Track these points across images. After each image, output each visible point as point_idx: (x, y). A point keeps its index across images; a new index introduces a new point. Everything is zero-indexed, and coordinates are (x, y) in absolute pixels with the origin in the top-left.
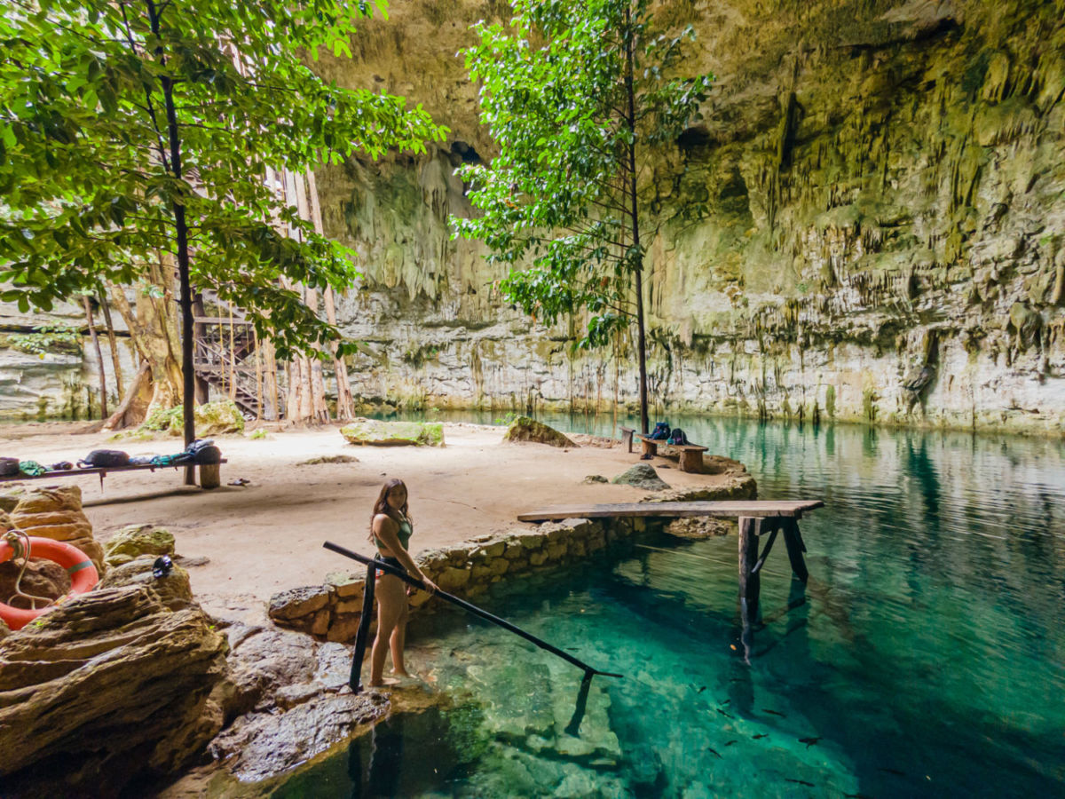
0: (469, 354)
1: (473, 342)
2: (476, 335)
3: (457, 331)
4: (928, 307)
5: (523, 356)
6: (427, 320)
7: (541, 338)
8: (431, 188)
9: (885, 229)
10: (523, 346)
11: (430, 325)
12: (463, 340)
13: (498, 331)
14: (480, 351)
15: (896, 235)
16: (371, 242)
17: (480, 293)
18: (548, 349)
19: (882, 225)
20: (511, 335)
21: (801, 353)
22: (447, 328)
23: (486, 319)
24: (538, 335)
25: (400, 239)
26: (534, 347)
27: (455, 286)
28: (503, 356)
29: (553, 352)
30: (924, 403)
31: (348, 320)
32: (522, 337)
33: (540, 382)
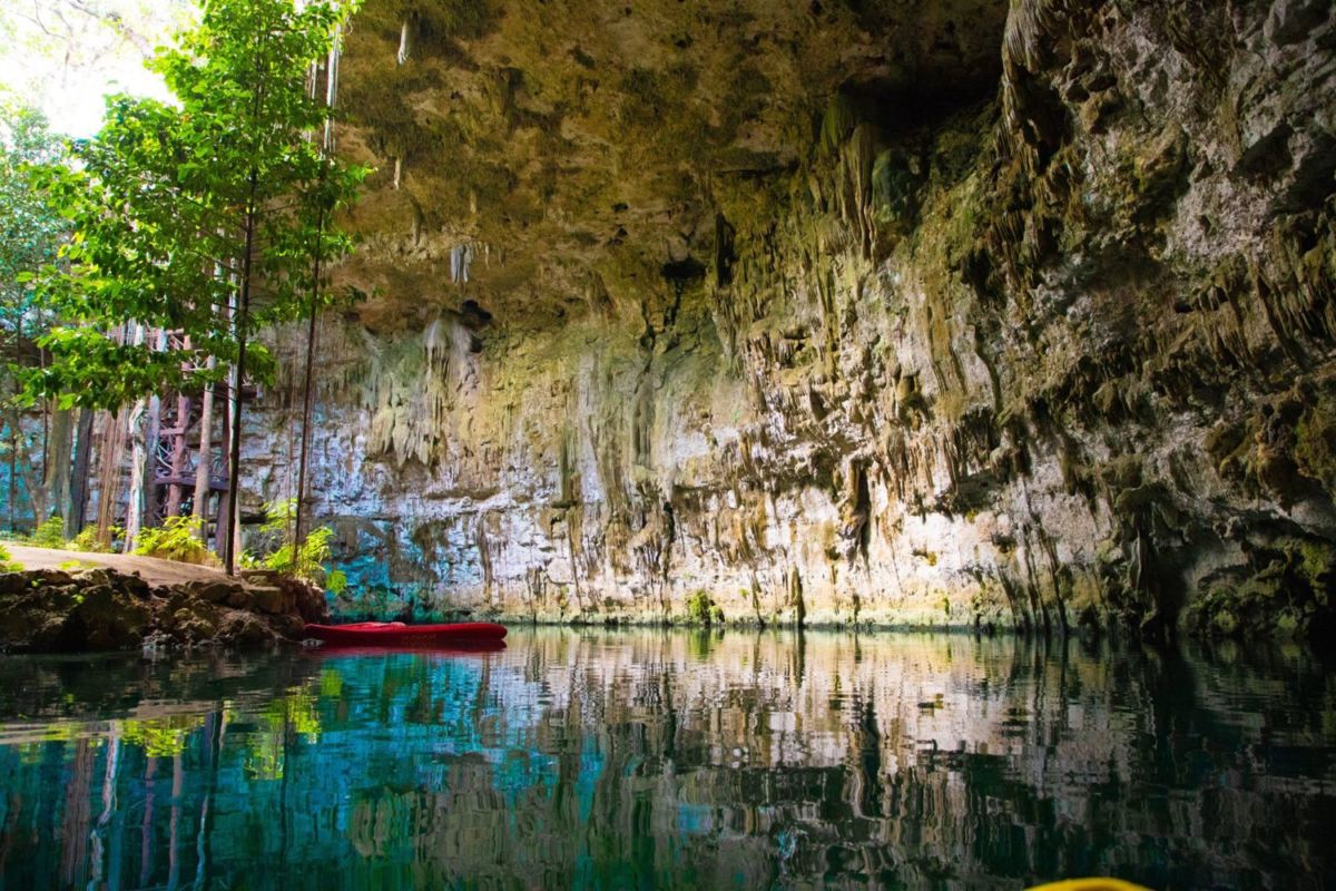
0: (474, 530)
1: (479, 515)
2: (483, 506)
3: (462, 501)
4: (836, 430)
5: (527, 529)
6: (429, 490)
7: (544, 505)
8: (431, 345)
9: (791, 341)
10: (527, 516)
11: (434, 497)
12: (470, 513)
13: (502, 499)
14: (486, 524)
15: (800, 347)
16: (372, 408)
17: (477, 454)
18: (549, 520)
19: (787, 337)
20: (514, 503)
21: (774, 502)
22: (450, 500)
23: (487, 485)
24: (542, 501)
25: (395, 400)
26: (537, 516)
27: (454, 449)
28: (509, 529)
29: (553, 522)
30: (865, 554)
31: (352, 495)
32: (525, 506)
33: (547, 563)
